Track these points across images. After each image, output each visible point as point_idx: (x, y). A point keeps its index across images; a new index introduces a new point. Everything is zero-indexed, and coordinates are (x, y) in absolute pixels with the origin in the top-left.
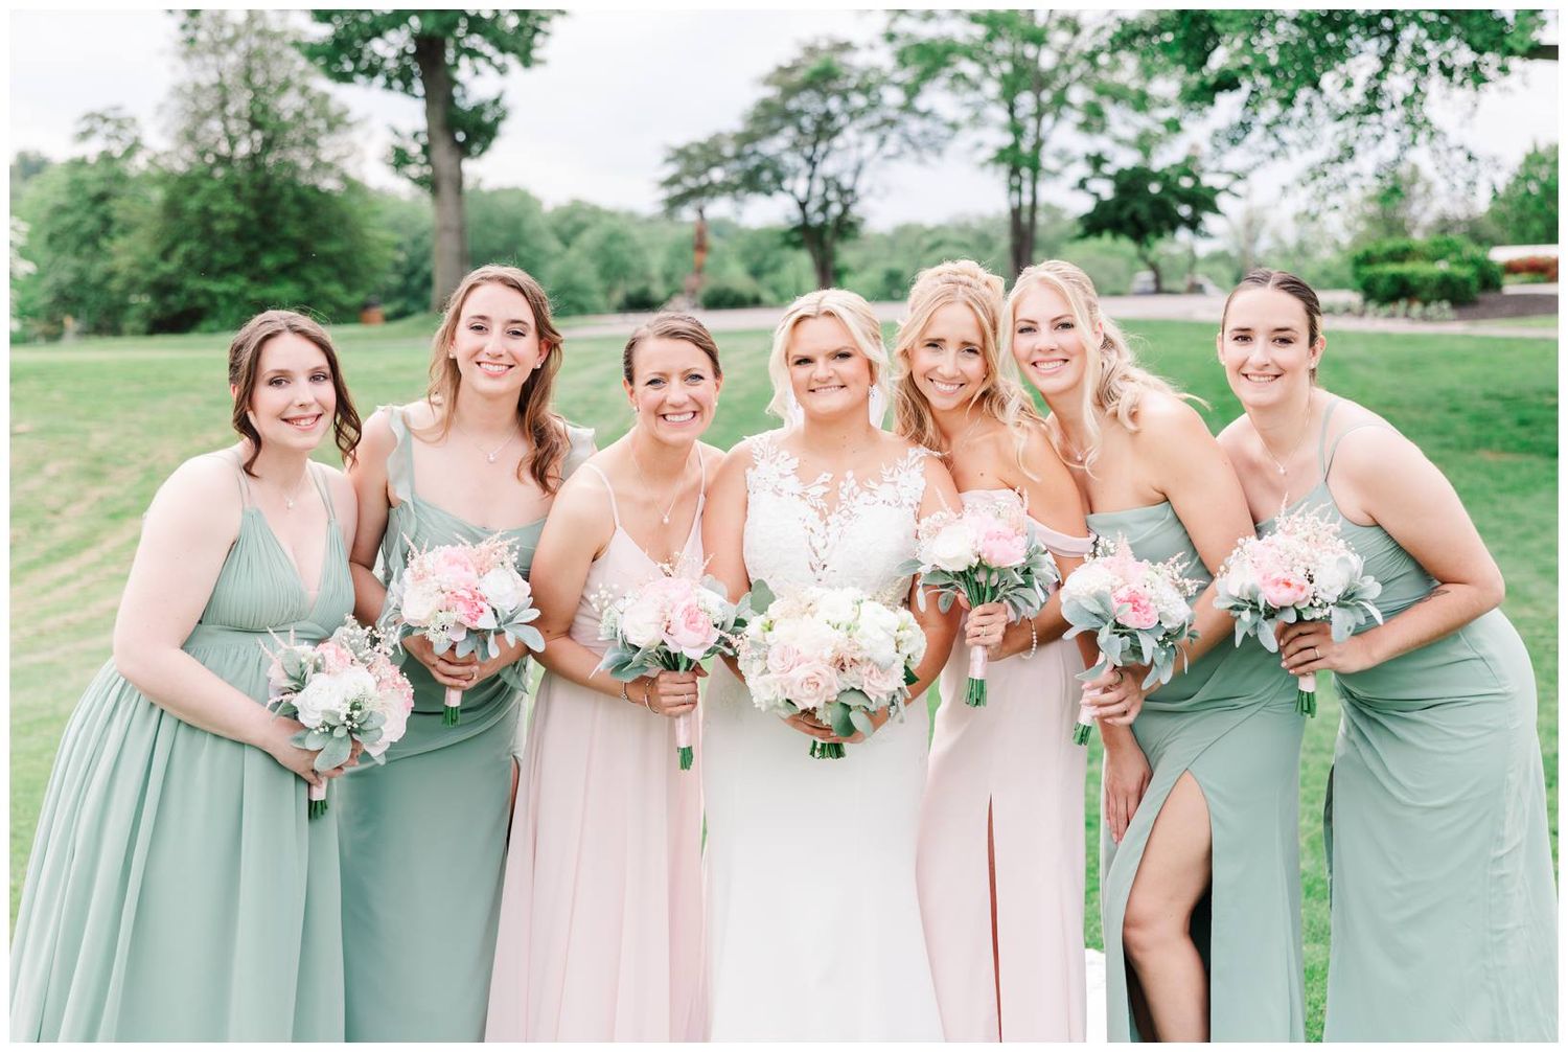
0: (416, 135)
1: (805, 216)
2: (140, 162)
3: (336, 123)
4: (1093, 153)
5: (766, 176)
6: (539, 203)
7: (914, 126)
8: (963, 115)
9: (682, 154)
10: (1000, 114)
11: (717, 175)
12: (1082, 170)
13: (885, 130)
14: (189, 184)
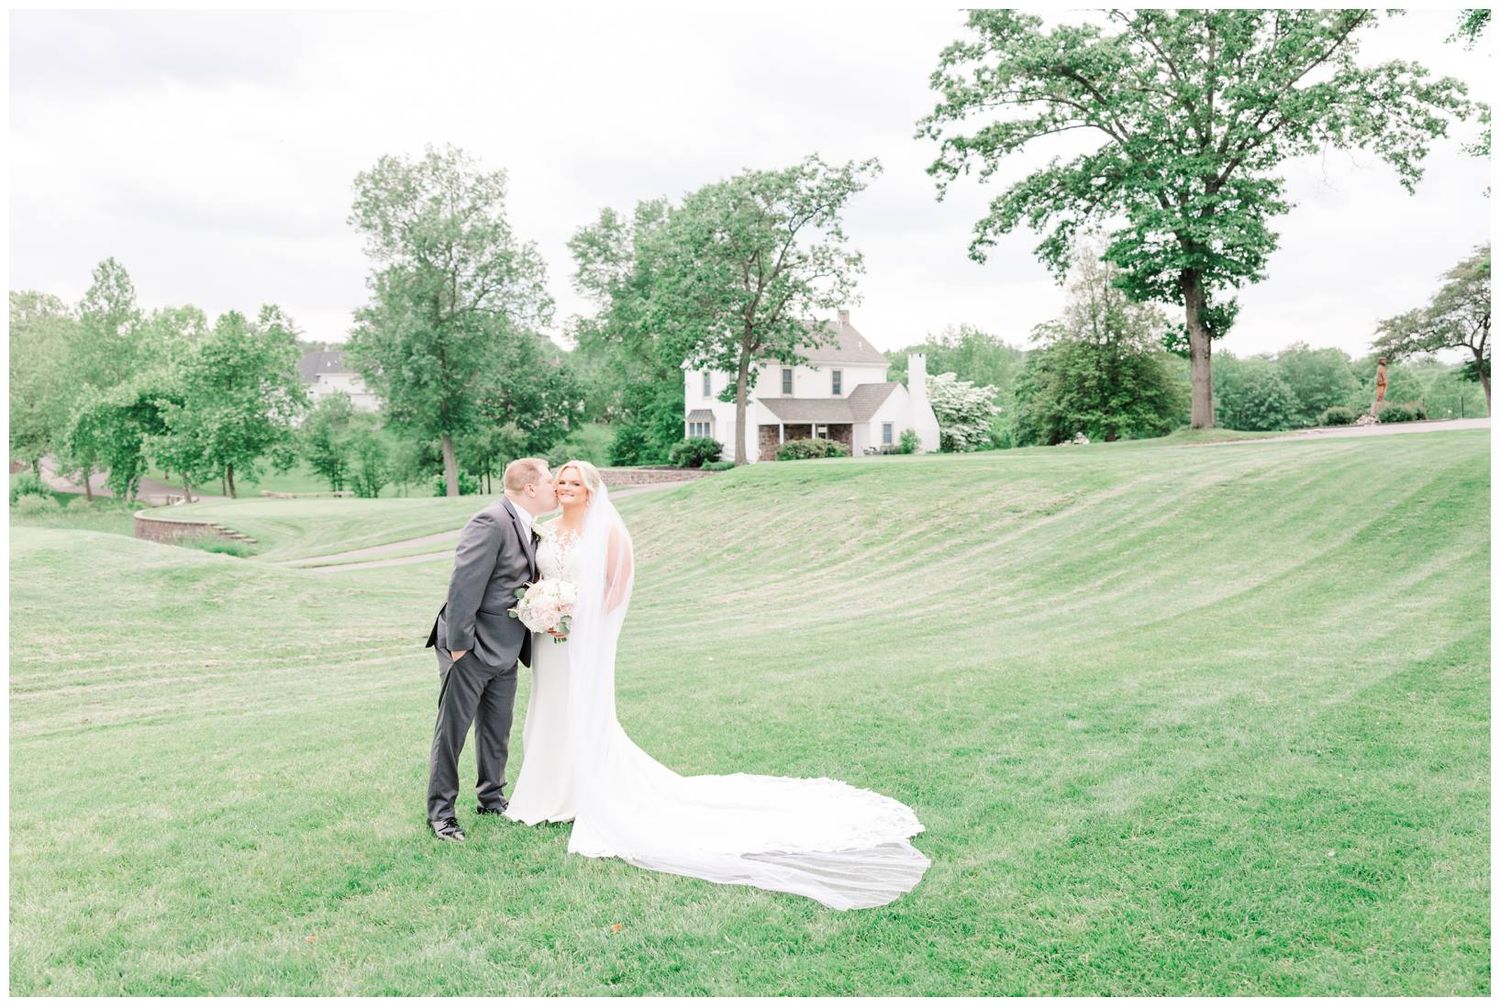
0: (1181, 326)
1: (1481, 360)
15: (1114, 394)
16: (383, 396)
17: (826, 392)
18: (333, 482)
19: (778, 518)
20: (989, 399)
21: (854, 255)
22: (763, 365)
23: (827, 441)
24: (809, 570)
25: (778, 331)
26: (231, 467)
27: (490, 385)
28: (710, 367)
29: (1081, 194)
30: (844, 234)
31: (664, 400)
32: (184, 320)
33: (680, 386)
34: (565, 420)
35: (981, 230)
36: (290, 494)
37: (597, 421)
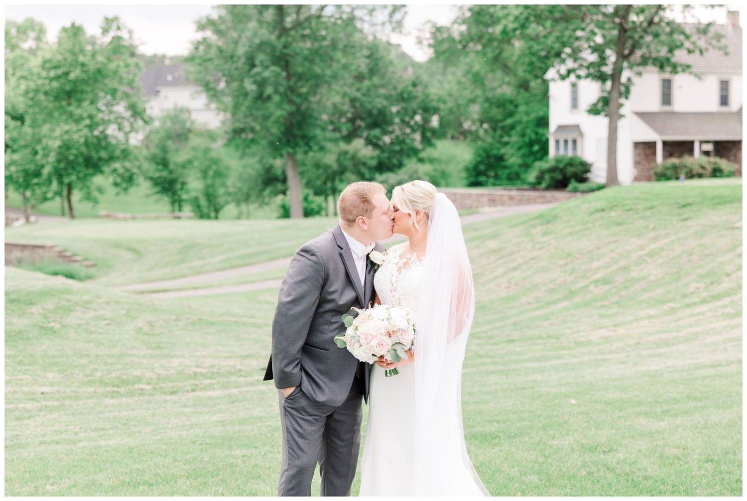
16: (225, 111)
17: (712, 104)
18: (173, 203)
19: (653, 246)
22: (639, 74)
23: (713, 159)
24: (688, 306)
25: (656, 35)
26: (70, 187)
27: (337, 99)
28: (579, 77)
31: (524, 114)
32: (25, 32)
33: (544, 96)
34: (418, 136)
36: (129, 215)
37: (453, 138)
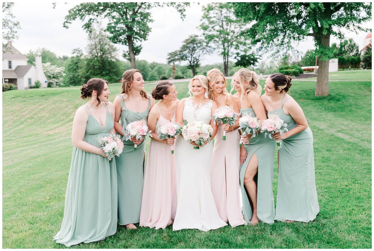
0: (127, 52)
1: (191, 64)
2: (83, 57)
3: (114, 50)
4: (237, 52)
5: (184, 57)
6: (148, 62)
7: (208, 49)
8: (216, 47)
9: (170, 54)
10: (222, 47)
11: (176, 57)
12: (235, 55)
13: (203, 49)
14: (91, 60)
15: (103, 70)
17: (6, 68)
20: (62, 71)
21: (16, 23)
23: (9, 84)
29: (95, 11)
30: (14, 15)
35: (67, 18)
